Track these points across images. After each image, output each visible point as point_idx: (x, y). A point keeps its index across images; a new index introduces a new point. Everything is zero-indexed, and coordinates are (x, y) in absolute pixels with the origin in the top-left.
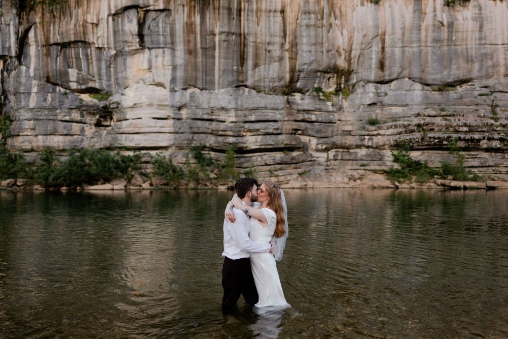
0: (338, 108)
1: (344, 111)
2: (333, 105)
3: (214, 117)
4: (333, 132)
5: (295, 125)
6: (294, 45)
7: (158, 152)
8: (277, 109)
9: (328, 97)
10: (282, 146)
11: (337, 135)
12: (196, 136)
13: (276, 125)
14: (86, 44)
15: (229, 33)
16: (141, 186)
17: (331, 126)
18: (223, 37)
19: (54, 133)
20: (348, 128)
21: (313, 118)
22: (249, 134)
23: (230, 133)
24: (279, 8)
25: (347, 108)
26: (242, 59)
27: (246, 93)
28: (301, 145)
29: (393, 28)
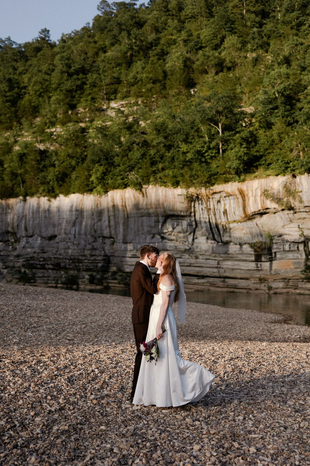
29: (29, 212)
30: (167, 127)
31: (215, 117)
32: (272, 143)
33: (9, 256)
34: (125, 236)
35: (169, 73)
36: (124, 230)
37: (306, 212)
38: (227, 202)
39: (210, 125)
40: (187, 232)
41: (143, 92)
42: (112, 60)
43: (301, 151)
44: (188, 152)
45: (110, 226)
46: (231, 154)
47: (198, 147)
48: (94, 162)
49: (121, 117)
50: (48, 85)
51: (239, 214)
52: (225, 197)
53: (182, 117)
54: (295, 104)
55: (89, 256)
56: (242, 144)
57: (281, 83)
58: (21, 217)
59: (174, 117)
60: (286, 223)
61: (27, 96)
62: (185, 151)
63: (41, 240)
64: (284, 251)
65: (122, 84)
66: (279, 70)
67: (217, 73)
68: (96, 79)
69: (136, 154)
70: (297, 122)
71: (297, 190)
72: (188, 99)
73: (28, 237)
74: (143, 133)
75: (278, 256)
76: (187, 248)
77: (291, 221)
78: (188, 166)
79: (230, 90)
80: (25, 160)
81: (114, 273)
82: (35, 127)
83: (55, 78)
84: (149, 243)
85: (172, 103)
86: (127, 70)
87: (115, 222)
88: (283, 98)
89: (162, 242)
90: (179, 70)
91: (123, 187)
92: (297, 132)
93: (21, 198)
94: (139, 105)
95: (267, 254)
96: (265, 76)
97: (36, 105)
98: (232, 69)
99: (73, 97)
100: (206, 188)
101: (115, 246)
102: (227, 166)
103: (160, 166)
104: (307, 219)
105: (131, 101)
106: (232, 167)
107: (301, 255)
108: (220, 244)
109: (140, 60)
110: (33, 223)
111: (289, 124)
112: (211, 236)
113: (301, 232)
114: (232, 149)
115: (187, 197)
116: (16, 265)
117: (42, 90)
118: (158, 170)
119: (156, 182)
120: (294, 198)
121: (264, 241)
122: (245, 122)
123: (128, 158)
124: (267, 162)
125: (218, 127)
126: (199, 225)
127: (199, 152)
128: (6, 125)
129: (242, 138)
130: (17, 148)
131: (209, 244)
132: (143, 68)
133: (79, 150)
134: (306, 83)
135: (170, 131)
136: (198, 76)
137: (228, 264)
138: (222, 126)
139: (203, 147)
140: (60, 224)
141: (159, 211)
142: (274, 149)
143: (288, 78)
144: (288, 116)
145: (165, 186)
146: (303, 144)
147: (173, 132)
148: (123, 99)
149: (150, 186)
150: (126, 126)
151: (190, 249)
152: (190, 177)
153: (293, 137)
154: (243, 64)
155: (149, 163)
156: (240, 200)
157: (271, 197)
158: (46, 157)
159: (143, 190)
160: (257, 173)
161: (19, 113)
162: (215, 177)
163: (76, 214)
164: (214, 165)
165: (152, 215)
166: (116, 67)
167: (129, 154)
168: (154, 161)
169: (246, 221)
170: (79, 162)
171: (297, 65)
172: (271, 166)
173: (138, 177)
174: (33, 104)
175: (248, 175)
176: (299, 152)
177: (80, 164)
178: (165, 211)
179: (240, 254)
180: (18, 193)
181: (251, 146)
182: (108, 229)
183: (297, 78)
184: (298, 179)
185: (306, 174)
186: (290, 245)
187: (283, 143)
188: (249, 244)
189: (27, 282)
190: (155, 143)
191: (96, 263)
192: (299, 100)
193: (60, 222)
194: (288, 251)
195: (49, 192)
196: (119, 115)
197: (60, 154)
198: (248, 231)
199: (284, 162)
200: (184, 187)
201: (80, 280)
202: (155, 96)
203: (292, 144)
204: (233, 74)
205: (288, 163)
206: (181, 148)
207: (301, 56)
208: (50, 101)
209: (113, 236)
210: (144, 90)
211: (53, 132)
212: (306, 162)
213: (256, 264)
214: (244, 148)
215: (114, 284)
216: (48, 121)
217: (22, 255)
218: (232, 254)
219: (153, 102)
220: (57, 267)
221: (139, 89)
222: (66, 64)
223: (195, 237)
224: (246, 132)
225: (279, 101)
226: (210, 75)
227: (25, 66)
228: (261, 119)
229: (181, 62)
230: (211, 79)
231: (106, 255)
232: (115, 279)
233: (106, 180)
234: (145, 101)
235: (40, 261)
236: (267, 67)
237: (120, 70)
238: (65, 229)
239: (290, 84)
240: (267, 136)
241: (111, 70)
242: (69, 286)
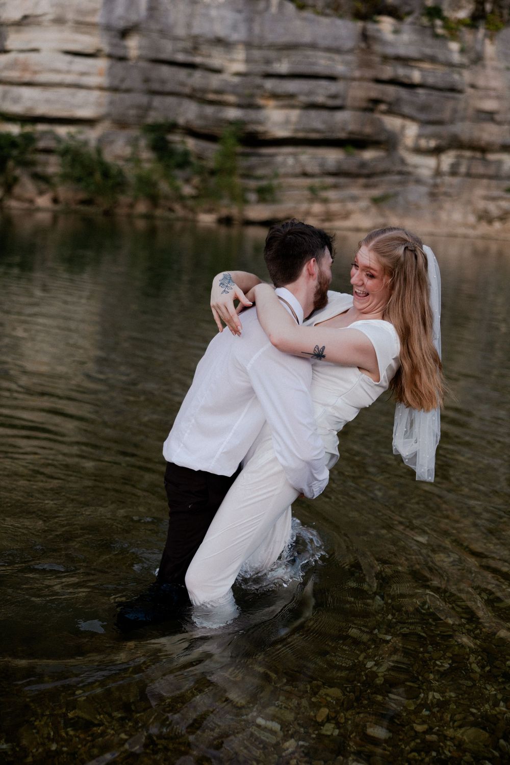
0: (473, 55)
1: (484, 66)
2: (462, 51)
3: (198, 60)
4: (455, 111)
5: (375, 91)
7: (72, 129)
8: (337, 51)
9: (453, 30)
10: (342, 135)
11: (463, 119)
12: (157, 101)
13: (333, 88)
16: (31, 201)
17: (453, 98)
20: (490, 105)
21: (416, 76)
22: (272, 103)
23: (231, 98)
25: (492, 59)
28: (383, 137)
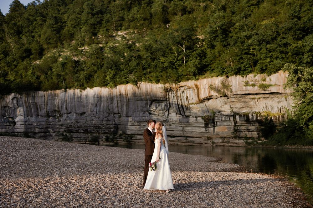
3: (32, 124)
5: (47, 126)
6: (47, 104)
8: (44, 122)
12: (27, 129)
13: (42, 126)
14: (9, 107)
15: (33, 103)
18: (32, 103)
19: (3, 129)
21: (52, 124)
22: (37, 128)
23: (33, 128)
24: (43, 95)
25: (62, 121)
26: (37, 109)
27: (39, 117)
28: (48, 131)
29: (68, 99)
30: (152, 47)
31: (181, 41)
32: (215, 57)
33: (56, 125)
34: (127, 113)
35: (154, 15)
36: (127, 109)
37: (234, 98)
38: (188, 92)
39: (178, 46)
40: (164, 110)
41: (138, 26)
42: (119, 6)
43: (232, 62)
44: (165, 62)
45: (118, 107)
46: (190, 63)
47: (171, 60)
48: (108, 68)
49: (125, 41)
50: (79, 21)
51: (195, 99)
52: (187, 89)
53: (161, 41)
54: (228, 34)
55: (105, 125)
56: (197, 58)
57: (220, 21)
58: (63, 101)
59: (157, 41)
60: (223, 105)
61: (66, 27)
62: (163, 61)
63: (76, 115)
64: (222, 121)
65: (125, 21)
66: (219, 14)
67: (182, 15)
68: (109, 17)
69: (134, 63)
70: (229, 45)
71: (229, 85)
72: (165, 31)
73: (68, 113)
74: (138, 51)
75: (218, 124)
76: (165, 119)
77: (226, 103)
78: (165, 71)
79: (190, 25)
80: (65, 67)
81: (121, 135)
82: (72, 46)
83: (84, 16)
84: (142, 117)
85: (155, 33)
86: (128, 12)
87: (121, 104)
88: (221, 31)
89: (149, 116)
90: (159, 13)
91: (126, 83)
92: (229, 51)
93: (63, 90)
94: (135, 34)
95: (212, 123)
96: (211, 17)
97: (72, 33)
98: (191, 13)
99: (95, 28)
100: (176, 84)
101: (121, 119)
102: (188, 71)
103: (148, 70)
104: (235, 102)
105: (130, 31)
106: (191, 71)
107: (232, 123)
108: (184, 117)
109: (136, 6)
110: (71, 105)
111: (225, 46)
112: (179, 112)
113: (231, 110)
114: (191, 61)
115: (165, 89)
116: (60, 131)
117: (76, 24)
118: (147, 73)
119: (146, 80)
120: (228, 90)
121: (210, 115)
122: (199, 45)
123: (129, 65)
124: (212, 69)
125: (183, 47)
126: (172, 106)
127: (171, 63)
128: (54, 45)
129: (197, 54)
130: (60, 59)
131: (178, 117)
132: (138, 11)
133: (99, 61)
134: (234, 22)
135: (154, 49)
136: (171, 16)
137: (189, 129)
138: (185, 47)
139: (174, 59)
140: (87, 106)
141: (147, 98)
142: (216, 61)
143: (224, 18)
144: (224, 41)
145: (151, 83)
146: (233, 58)
147: (156, 50)
148: (125, 30)
149: (142, 83)
150: (127, 46)
151: (166, 120)
152: (166, 77)
153: (227, 53)
154: (198, 10)
155: (141, 69)
156: (196, 91)
157: (214, 89)
158: (79, 65)
159: (138, 85)
160: (206, 75)
161: (61, 38)
162: (181, 77)
163: (97, 100)
164: (180, 70)
165: (144, 100)
166: (121, 11)
167: (130, 63)
168: (144, 67)
169: (199, 103)
170: (99, 68)
171: (229, 11)
172: (214, 71)
173: (135, 77)
174: (70, 32)
175: (200, 76)
176: (230, 63)
177: (99, 69)
178: (151, 98)
179: (196, 123)
180: (61, 87)
181: (202, 59)
182: (117, 108)
183: (229, 18)
184: (230, 78)
185: (234, 76)
186: (225, 117)
187: (221, 57)
188: (201, 117)
189: (67, 141)
190: (145, 57)
191: (109, 129)
192: (230, 32)
193: (87, 104)
194: (224, 121)
195: (80, 86)
196: (123, 39)
197: (87, 63)
198: (200, 109)
199: (221, 68)
200: (163, 83)
201: (100, 139)
202: (145, 28)
203: (226, 58)
204: (192, 16)
205: (224, 69)
206: (161, 60)
207: (232, 5)
208: (81, 31)
209: (120, 113)
210: (138, 25)
211: (83, 50)
212: (235, 68)
213: (205, 129)
214: (198, 60)
215: (120, 141)
216: (79, 43)
217: (64, 125)
218: (191, 123)
219: (144, 32)
220: (86, 131)
221: (136, 24)
222: (91, 8)
223: (169, 113)
224: (199, 50)
225: (219, 32)
226: (178, 16)
227: (65, 9)
228: (208, 43)
229: (160, 8)
230: (178, 18)
231: (115, 124)
232: (121, 138)
233: (115, 79)
234: (139, 31)
235: (75, 128)
236: (212, 12)
237: (124, 12)
238: (91, 109)
239: (225, 22)
240: (211, 53)
241: (118, 12)
242: (93, 143)
